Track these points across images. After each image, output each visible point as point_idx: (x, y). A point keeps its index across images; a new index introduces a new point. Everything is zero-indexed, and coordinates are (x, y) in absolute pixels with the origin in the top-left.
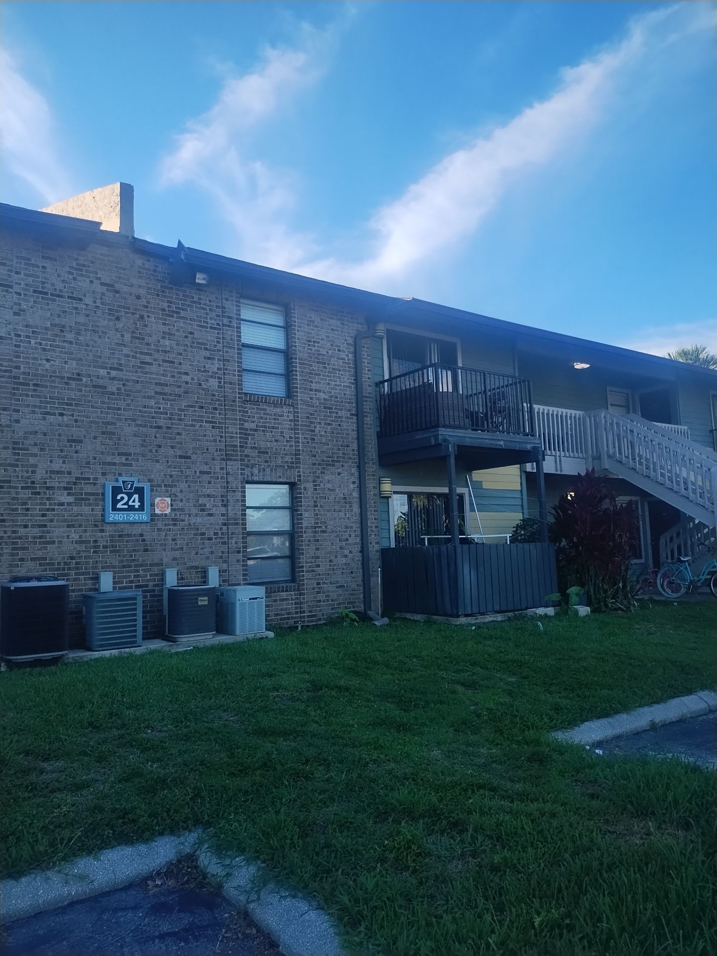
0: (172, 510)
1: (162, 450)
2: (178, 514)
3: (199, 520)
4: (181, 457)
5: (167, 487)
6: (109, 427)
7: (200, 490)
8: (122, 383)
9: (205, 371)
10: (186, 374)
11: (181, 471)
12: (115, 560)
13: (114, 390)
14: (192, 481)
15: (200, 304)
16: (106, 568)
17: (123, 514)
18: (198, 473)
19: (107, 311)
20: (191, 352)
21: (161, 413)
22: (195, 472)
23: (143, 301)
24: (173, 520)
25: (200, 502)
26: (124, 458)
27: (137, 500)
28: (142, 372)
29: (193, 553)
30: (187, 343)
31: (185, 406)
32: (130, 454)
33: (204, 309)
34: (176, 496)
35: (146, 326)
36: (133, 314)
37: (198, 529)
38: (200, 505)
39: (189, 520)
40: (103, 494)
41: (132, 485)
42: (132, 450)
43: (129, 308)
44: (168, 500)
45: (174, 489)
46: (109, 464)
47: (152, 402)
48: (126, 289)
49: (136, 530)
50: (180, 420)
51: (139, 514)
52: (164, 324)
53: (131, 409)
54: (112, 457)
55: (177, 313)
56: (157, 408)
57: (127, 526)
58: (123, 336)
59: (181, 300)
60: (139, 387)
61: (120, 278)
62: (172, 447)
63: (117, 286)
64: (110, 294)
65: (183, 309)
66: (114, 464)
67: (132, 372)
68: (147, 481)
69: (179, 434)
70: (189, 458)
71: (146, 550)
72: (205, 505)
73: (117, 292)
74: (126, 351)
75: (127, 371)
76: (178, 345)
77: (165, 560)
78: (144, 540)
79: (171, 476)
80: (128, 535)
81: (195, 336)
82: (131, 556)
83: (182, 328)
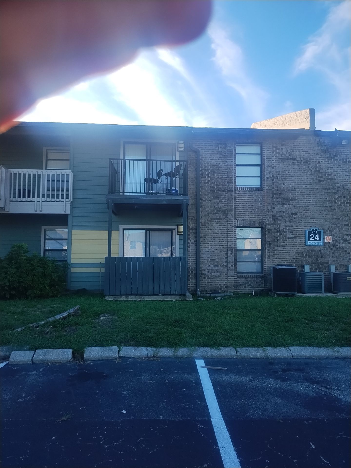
0: (332, 241)
1: (328, 216)
2: (335, 242)
3: (344, 245)
4: (336, 219)
5: (330, 231)
6: (306, 208)
7: (344, 233)
8: (311, 190)
9: (346, 181)
10: (338, 183)
11: (336, 225)
12: (310, 260)
13: (308, 193)
14: (341, 229)
15: (343, 152)
16: (307, 263)
17: (313, 242)
18: (343, 226)
19: (305, 162)
20: (340, 174)
21: (327, 201)
22: (342, 225)
23: (319, 156)
24: (333, 245)
25: (344, 238)
26: (312, 220)
27: (318, 237)
28: (319, 185)
29: (342, 259)
30: (337, 170)
31: (337, 197)
32: (315, 218)
33: (345, 154)
34: (334, 235)
35: (320, 165)
36: (315, 161)
37: (343, 249)
38: (344, 239)
39: (339, 245)
40: (305, 234)
41: (316, 231)
42: (316, 217)
43: (314, 159)
44: (331, 237)
45: (333, 232)
46: (307, 222)
47: (323, 197)
48: (312, 152)
49: (318, 249)
50: (335, 203)
51: (319, 242)
52: (328, 164)
53: (315, 200)
54: (308, 220)
55: (333, 158)
56: (325, 199)
57: (314, 247)
58: (311, 171)
59: (335, 152)
60: (318, 191)
61: (310, 148)
62: (332, 215)
63: (309, 151)
64: (306, 155)
65: (336, 156)
66: (309, 222)
67: (315, 185)
68: (322, 229)
69: (335, 209)
70: (339, 219)
71: (322, 257)
72: (346, 239)
73: (309, 153)
74: (313, 177)
75: (313, 185)
76: (334, 171)
77: (330, 261)
78: (321, 253)
79: (332, 227)
80: (315, 251)
81: (342, 167)
82: (316, 259)
83: (335, 164)
